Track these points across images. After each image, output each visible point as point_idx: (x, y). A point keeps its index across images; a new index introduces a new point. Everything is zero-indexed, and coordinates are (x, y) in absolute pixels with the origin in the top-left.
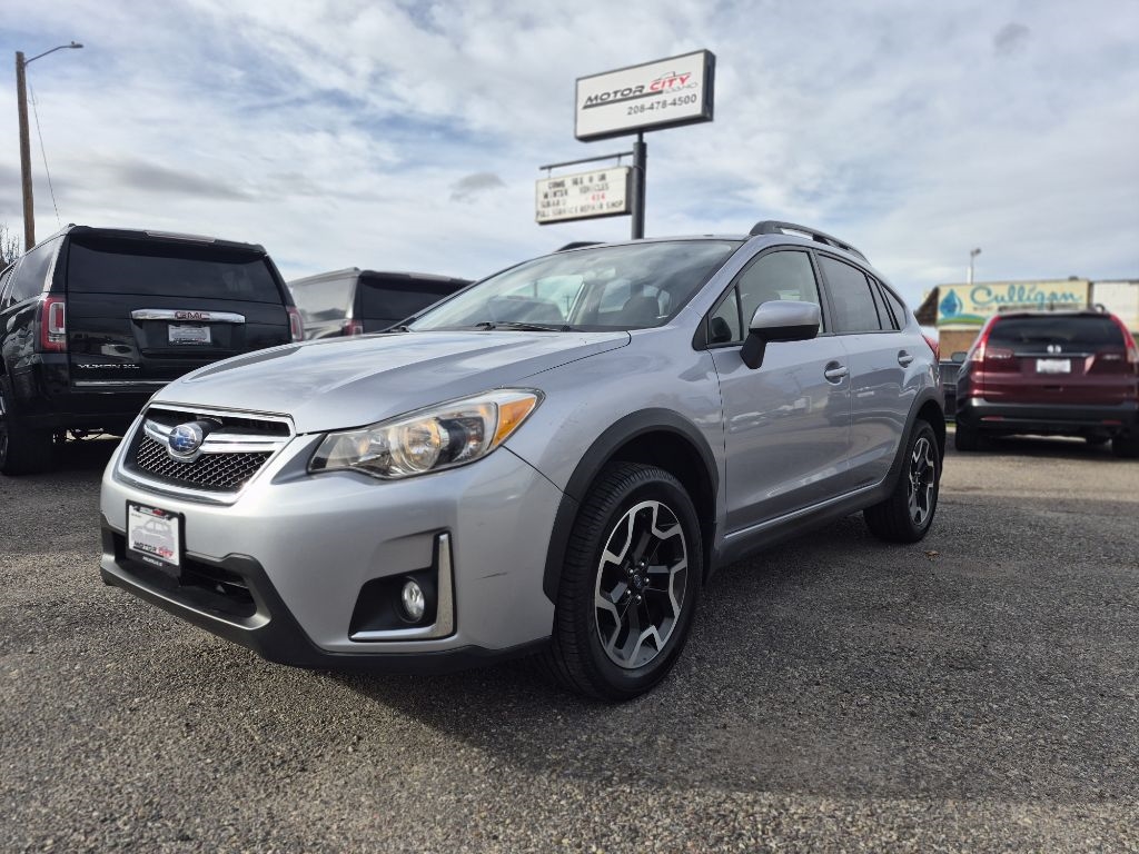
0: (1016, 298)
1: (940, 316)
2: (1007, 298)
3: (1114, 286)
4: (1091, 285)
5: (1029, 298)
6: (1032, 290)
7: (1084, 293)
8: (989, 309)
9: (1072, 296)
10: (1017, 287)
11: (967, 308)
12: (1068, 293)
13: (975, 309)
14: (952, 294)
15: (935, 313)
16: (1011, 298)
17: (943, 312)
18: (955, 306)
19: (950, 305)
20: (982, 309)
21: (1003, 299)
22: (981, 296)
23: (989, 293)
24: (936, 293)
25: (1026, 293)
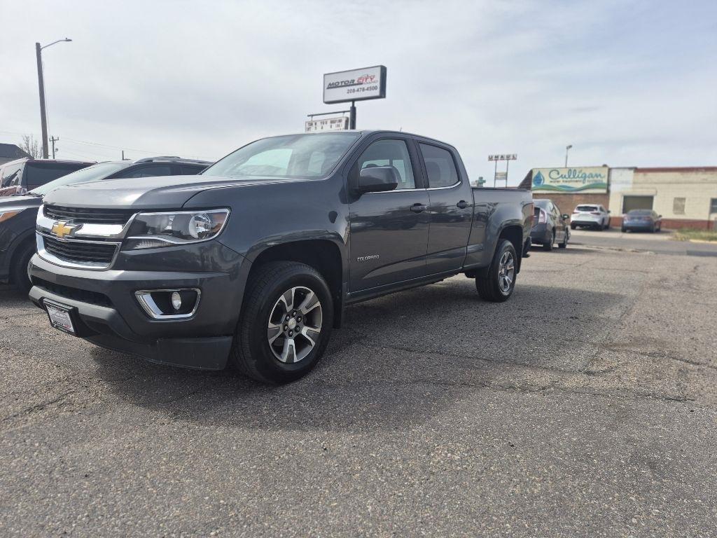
0: (572, 176)
1: (533, 185)
2: (567, 177)
3: (620, 171)
4: (610, 170)
5: (578, 177)
6: (580, 172)
7: (606, 174)
8: (558, 182)
9: (600, 175)
10: (573, 170)
11: (547, 182)
12: (598, 173)
13: (551, 182)
14: (539, 173)
15: (530, 184)
16: (569, 177)
17: (535, 184)
18: (541, 180)
19: (539, 179)
20: (555, 182)
21: (565, 176)
22: (554, 175)
23: (558, 174)
24: (531, 173)
25: (577, 173)
